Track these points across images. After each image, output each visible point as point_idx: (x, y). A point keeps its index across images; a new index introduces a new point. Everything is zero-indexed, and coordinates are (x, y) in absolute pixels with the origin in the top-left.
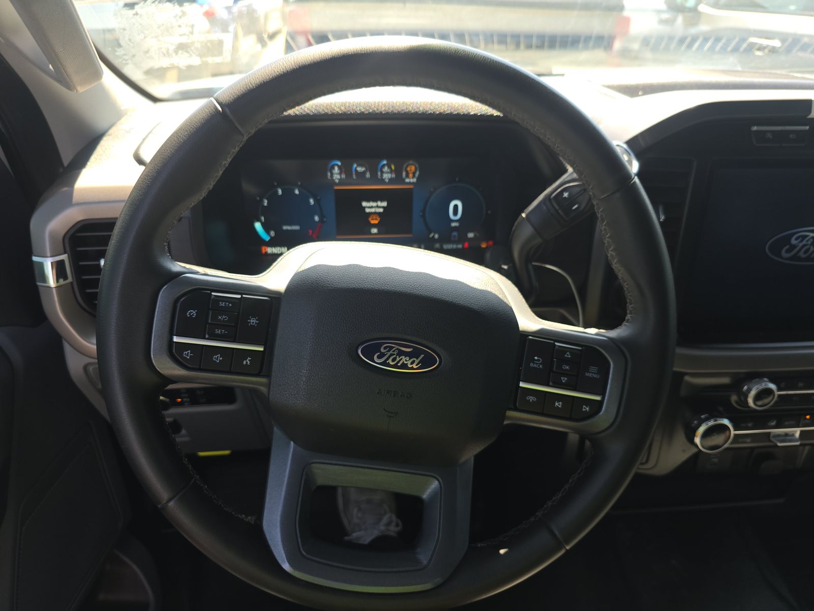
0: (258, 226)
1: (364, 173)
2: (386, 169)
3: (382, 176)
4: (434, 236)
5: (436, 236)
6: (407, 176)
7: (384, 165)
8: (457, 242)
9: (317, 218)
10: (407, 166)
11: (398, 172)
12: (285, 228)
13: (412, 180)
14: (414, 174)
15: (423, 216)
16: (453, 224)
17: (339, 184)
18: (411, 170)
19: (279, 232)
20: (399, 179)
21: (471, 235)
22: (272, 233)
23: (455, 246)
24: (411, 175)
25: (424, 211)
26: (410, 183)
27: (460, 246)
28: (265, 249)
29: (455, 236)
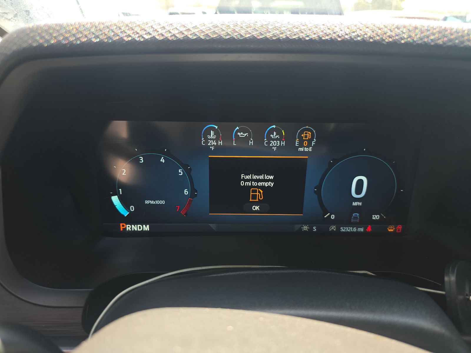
0: (115, 199)
1: (247, 139)
2: (274, 135)
3: (269, 143)
4: (330, 216)
5: (333, 217)
6: (301, 145)
7: (271, 132)
8: (358, 225)
9: (186, 192)
10: (302, 132)
11: (290, 139)
12: (147, 202)
13: (306, 149)
14: (310, 141)
15: (318, 193)
16: (355, 204)
17: (214, 153)
18: (306, 137)
19: (140, 206)
20: (290, 146)
21: (376, 217)
22: (132, 208)
23: (355, 230)
24: (306, 143)
25: (319, 187)
26: (304, 153)
27: (362, 230)
28: (123, 226)
29: (356, 218)
